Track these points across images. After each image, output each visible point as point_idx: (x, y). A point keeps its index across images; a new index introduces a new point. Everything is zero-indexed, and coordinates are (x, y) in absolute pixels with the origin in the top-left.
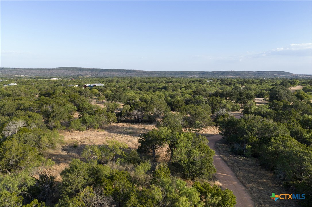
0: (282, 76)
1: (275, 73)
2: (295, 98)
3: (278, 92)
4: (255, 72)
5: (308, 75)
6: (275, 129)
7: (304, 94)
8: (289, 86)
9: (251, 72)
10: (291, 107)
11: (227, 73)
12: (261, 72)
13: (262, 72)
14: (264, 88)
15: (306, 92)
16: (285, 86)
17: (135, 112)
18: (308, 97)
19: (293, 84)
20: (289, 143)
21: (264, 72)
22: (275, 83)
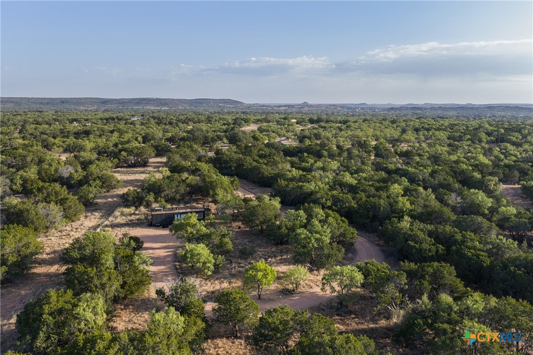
0: (230, 107)
1: (220, 103)
2: (252, 140)
3: (237, 134)
4: (190, 100)
5: (264, 106)
6: (245, 159)
7: (259, 136)
8: (243, 126)
9: (185, 100)
10: (251, 147)
11: (146, 102)
12: (198, 101)
13: (201, 101)
14: (216, 129)
15: (261, 132)
16: (239, 125)
17: (132, 158)
18: (262, 138)
19: (247, 122)
20: (253, 164)
21: (204, 101)
22: (227, 121)
